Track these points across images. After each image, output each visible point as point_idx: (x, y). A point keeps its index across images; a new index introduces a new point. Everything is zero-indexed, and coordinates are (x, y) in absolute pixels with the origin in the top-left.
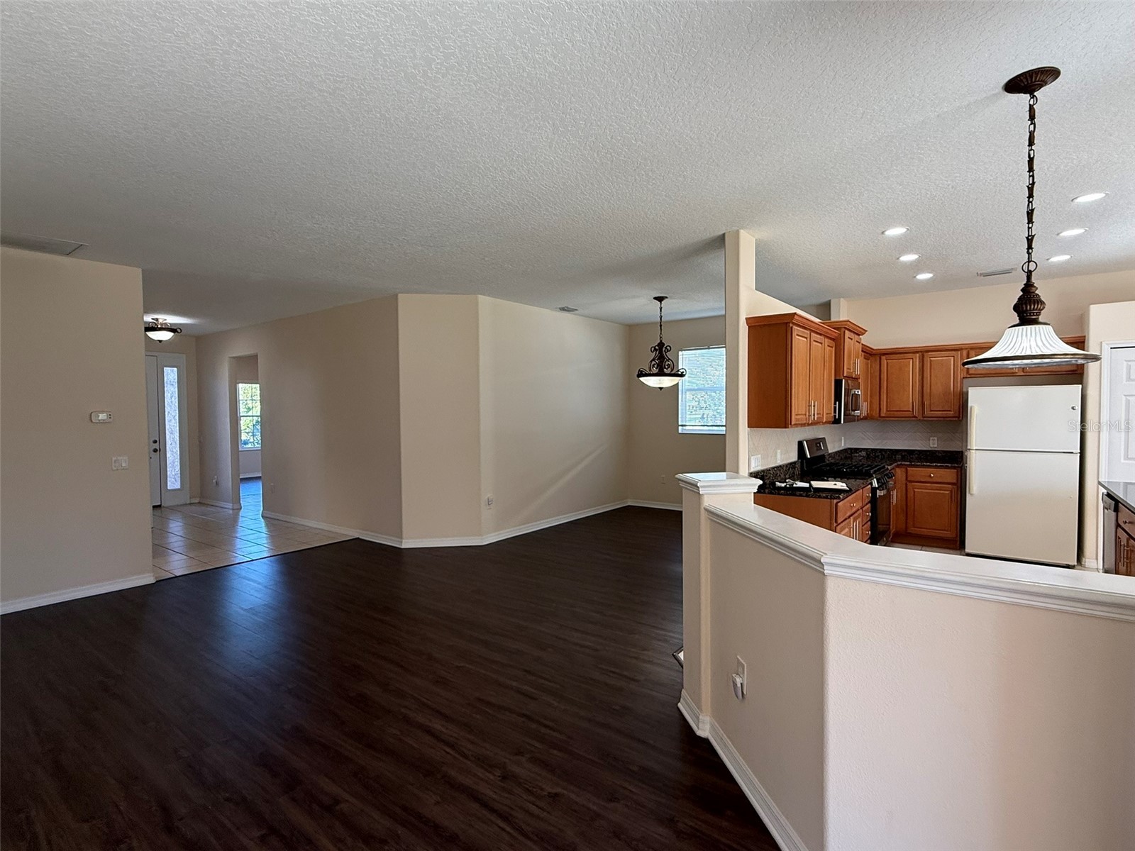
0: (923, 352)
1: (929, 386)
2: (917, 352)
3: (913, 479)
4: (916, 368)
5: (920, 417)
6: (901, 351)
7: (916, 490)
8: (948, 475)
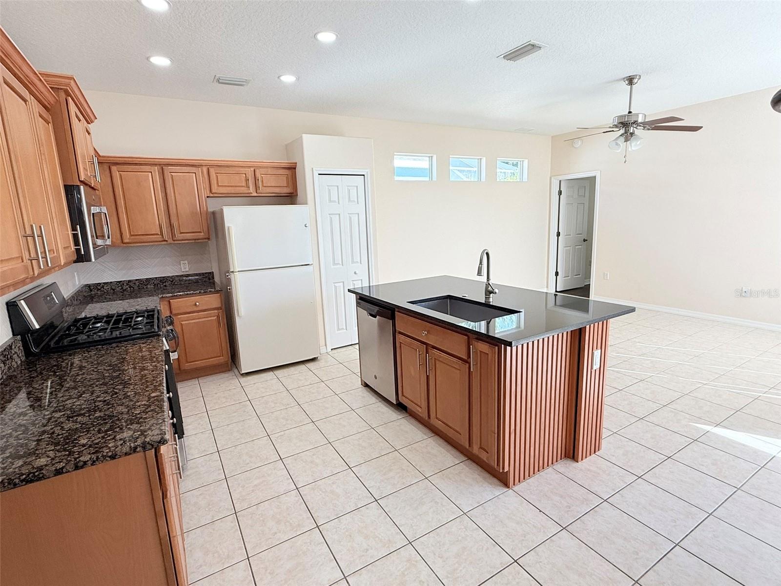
0: (163, 166)
1: (174, 206)
2: (156, 165)
3: (177, 312)
4: (157, 184)
5: (170, 241)
6: (137, 161)
7: (183, 323)
8: (212, 300)
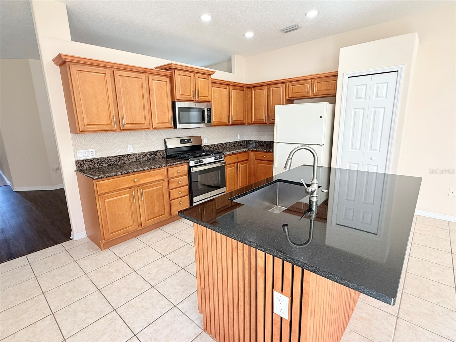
1: (271, 105)
2: (267, 85)
3: (257, 158)
4: (266, 95)
6: (259, 84)
7: (258, 164)
8: (271, 156)
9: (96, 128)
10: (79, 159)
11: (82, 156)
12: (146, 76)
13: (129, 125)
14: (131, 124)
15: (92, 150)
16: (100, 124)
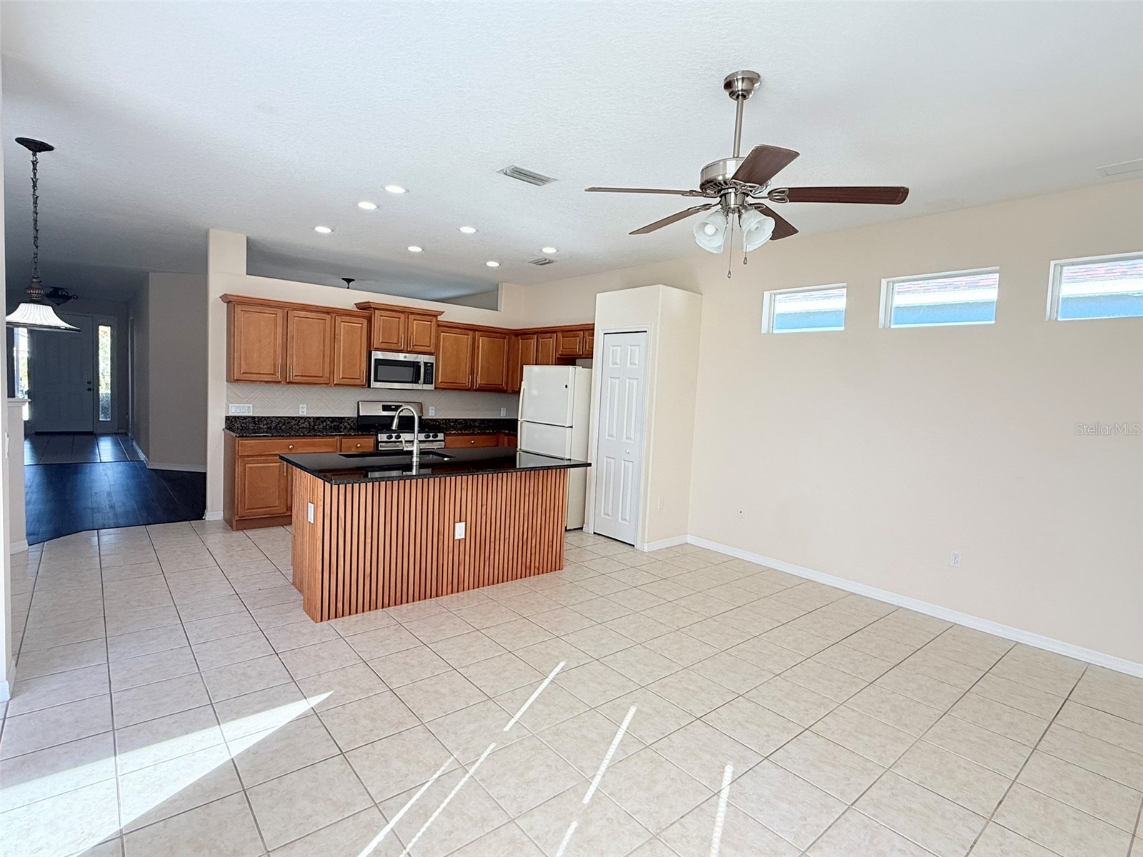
9: (255, 377)
10: (231, 414)
11: (235, 411)
12: (331, 317)
13: (300, 378)
14: (301, 376)
15: (248, 405)
16: (260, 374)
